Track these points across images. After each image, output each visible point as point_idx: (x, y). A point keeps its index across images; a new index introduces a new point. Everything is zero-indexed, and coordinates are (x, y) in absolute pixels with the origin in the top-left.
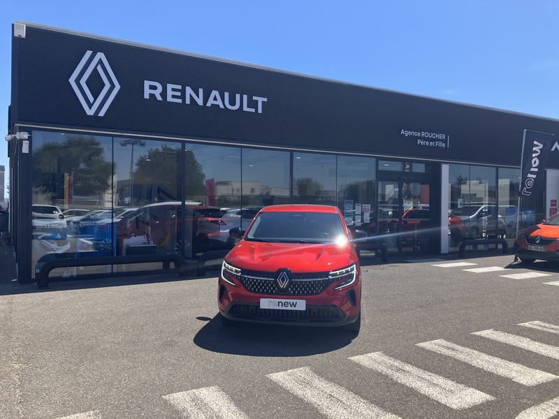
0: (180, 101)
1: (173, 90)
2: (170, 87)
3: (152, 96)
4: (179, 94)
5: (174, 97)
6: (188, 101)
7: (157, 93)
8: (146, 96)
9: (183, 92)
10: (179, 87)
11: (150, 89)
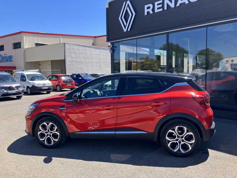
0: (161, 10)
1: (158, 5)
2: (156, 3)
3: (148, 12)
4: (161, 6)
5: (158, 9)
6: (166, 8)
7: (150, 10)
8: (146, 14)
9: (163, 4)
10: (161, 2)
11: (148, 9)
